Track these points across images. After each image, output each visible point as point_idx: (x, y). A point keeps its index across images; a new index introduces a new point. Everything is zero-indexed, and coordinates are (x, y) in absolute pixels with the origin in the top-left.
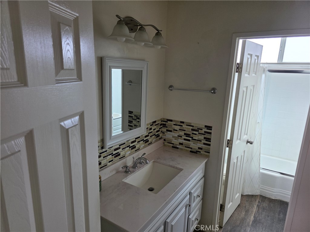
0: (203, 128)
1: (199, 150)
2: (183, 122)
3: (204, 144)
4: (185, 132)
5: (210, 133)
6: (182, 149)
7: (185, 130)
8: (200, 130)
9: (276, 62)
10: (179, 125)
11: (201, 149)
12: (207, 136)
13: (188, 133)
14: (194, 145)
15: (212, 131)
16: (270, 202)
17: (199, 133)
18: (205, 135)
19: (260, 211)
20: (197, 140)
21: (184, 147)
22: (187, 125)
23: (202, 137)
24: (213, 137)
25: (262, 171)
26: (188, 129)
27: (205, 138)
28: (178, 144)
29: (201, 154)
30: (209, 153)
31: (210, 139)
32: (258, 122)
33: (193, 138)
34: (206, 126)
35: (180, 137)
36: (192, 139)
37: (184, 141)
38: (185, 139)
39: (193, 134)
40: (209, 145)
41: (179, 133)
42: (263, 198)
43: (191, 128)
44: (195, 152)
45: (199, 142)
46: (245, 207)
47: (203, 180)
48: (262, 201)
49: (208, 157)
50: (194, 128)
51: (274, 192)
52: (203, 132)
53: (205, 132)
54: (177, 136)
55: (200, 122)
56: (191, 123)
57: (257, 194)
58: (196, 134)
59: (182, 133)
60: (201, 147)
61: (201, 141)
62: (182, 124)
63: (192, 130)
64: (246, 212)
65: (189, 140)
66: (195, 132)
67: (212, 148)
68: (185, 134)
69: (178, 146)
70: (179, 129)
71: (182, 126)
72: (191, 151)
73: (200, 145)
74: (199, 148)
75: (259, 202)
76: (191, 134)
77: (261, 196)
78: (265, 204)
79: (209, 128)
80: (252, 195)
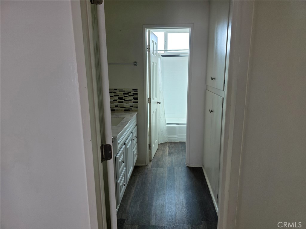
0: (132, 91)
1: (131, 108)
2: (116, 90)
3: (134, 102)
4: (119, 97)
5: (137, 94)
6: (117, 110)
7: (118, 95)
8: (129, 93)
9: (164, 49)
10: (113, 92)
11: (132, 106)
12: (135, 96)
13: (121, 97)
14: (126, 105)
15: (138, 92)
16: (175, 144)
17: (129, 95)
18: (133, 96)
19: (171, 149)
20: (128, 101)
21: (119, 108)
22: (119, 91)
23: (131, 98)
24: (139, 96)
25: (167, 125)
26: (121, 93)
27: (134, 98)
28: (115, 107)
29: (133, 110)
30: (138, 108)
31: (137, 98)
32: (160, 91)
33: (125, 99)
34: (133, 90)
35: (115, 101)
36: (125, 101)
37: (119, 103)
38: (119, 102)
39: (125, 97)
40: (137, 102)
41: (114, 98)
42: (171, 143)
43: (123, 92)
44: (127, 110)
45: (130, 102)
46: (162, 149)
47: (136, 127)
48: (170, 144)
49: (137, 111)
50: (125, 92)
51: (176, 137)
52: (131, 94)
53: (133, 94)
54: (113, 101)
55: (128, 87)
56: (122, 89)
57: (166, 141)
58: (127, 97)
59: (117, 98)
60: (132, 105)
61: (131, 101)
62: (115, 91)
63: (124, 94)
64: (163, 151)
65: (122, 102)
66: (126, 95)
67: (139, 104)
68: (119, 98)
69: (114, 109)
70: (114, 95)
71: (116, 92)
72: (125, 110)
73: (131, 104)
74: (131, 106)
75: (169, 145)
76: (123, 97)
77: (169, 142)
78: (173, 145)
79: (136, 90)
80: (164, 143)
